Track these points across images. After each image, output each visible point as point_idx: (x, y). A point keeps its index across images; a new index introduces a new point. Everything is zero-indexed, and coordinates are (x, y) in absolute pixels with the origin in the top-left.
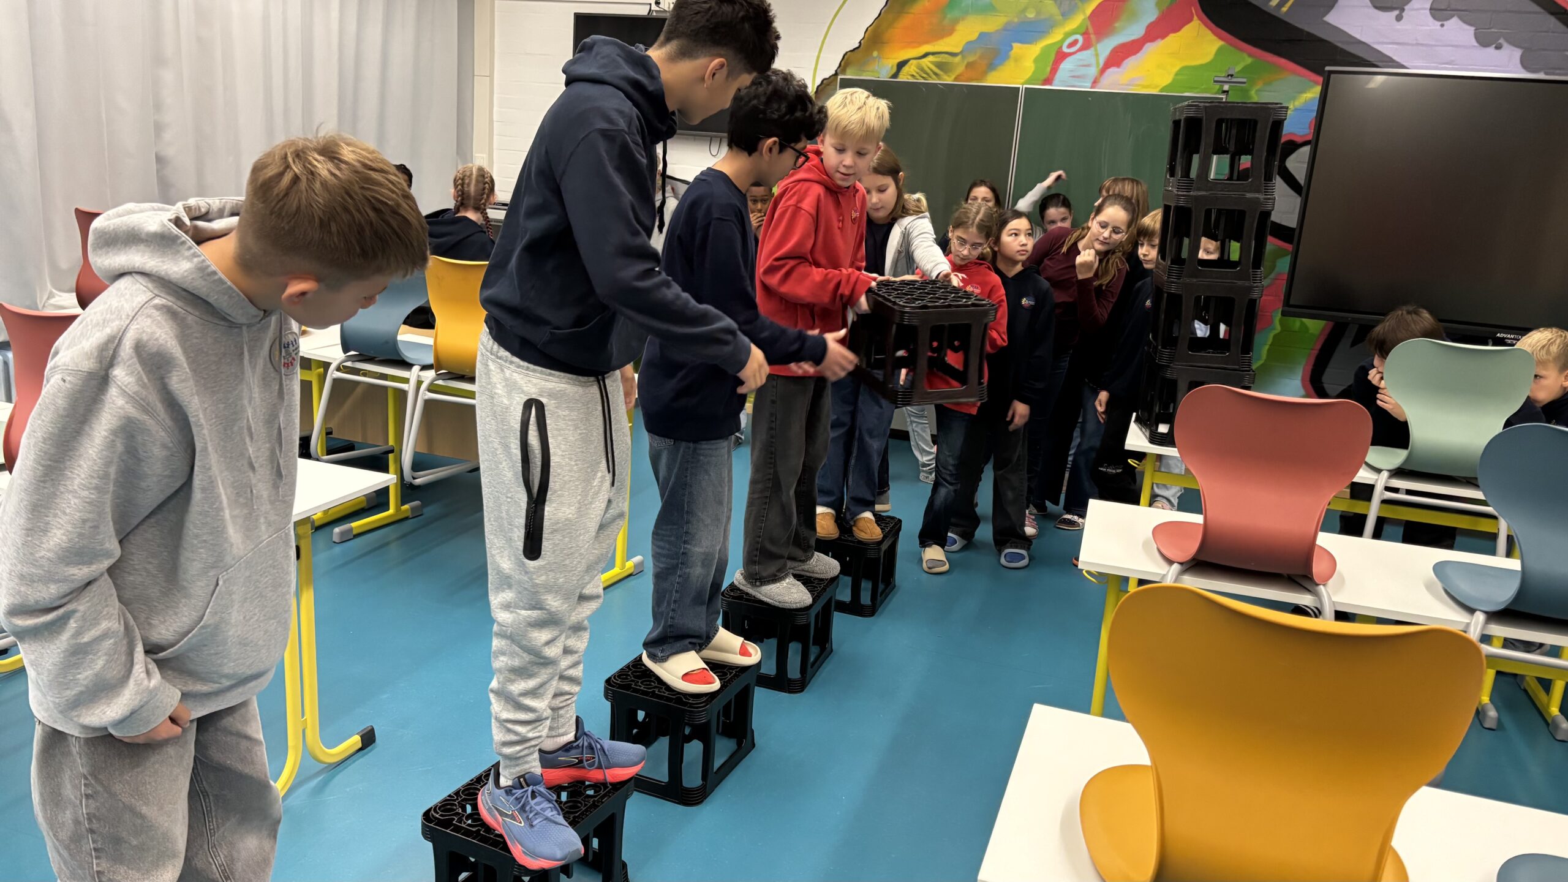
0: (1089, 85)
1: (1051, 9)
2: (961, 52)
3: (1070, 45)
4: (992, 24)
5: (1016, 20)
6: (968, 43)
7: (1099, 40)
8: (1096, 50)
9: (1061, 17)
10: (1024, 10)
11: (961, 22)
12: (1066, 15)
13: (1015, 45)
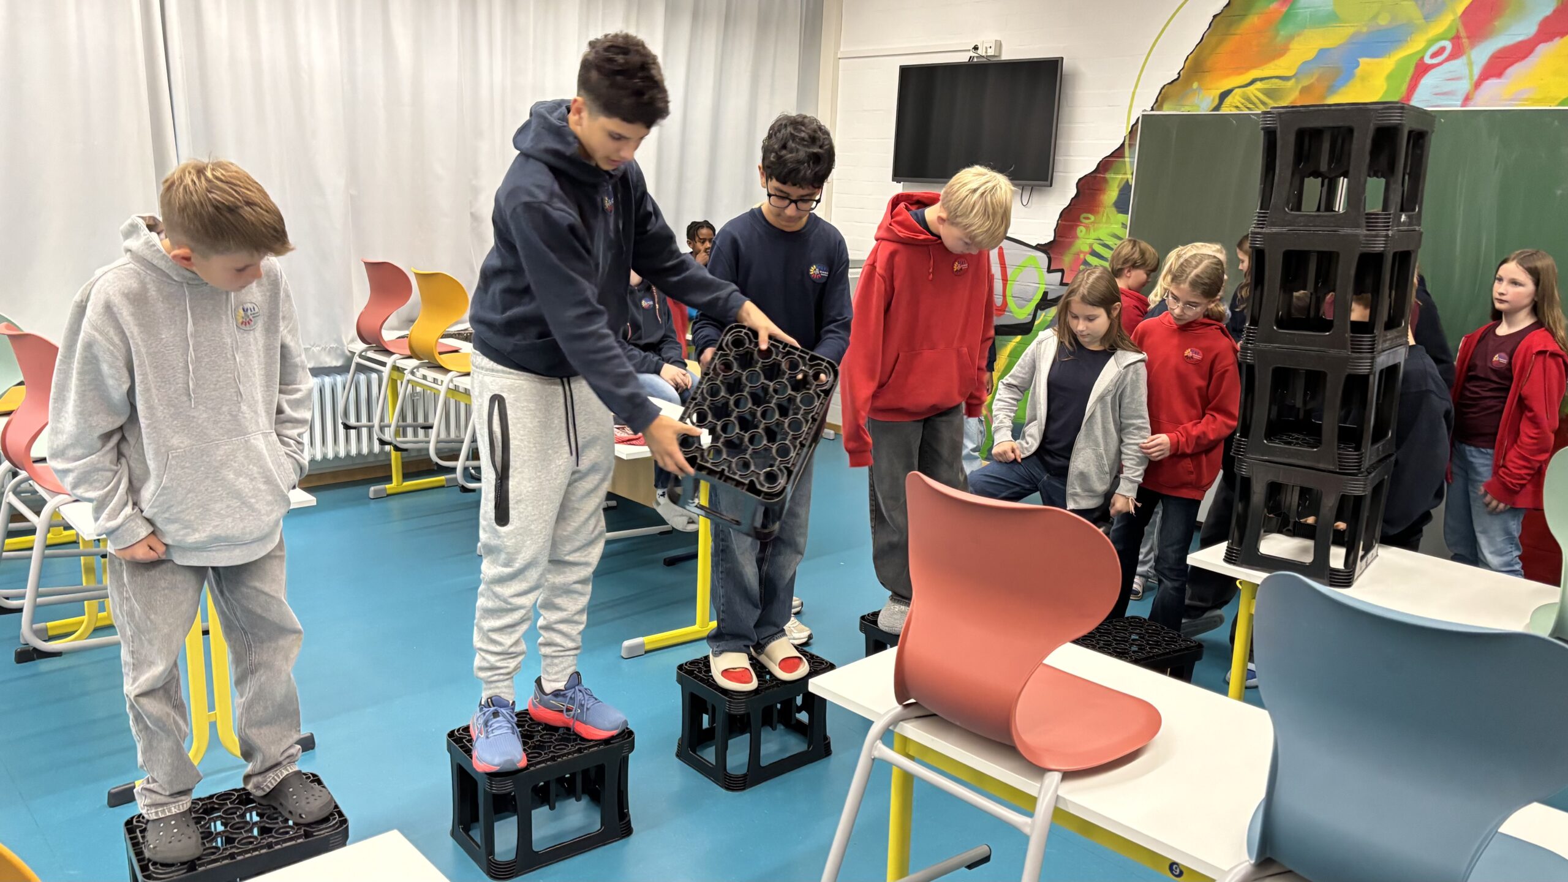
0: (1459, 103)
1: (1413, 12)
2: (1294, 76)
3: (1434, 56)
4: (1333, 37)
5: (1365, 30)
6: (1306, 63)
7: (1473, 45)
8: (1469, 58)
9: (1423, 21)
10: (1375, 17)
11: (1296, 39)
12: (1429, 17)
13: (1362, 60)
